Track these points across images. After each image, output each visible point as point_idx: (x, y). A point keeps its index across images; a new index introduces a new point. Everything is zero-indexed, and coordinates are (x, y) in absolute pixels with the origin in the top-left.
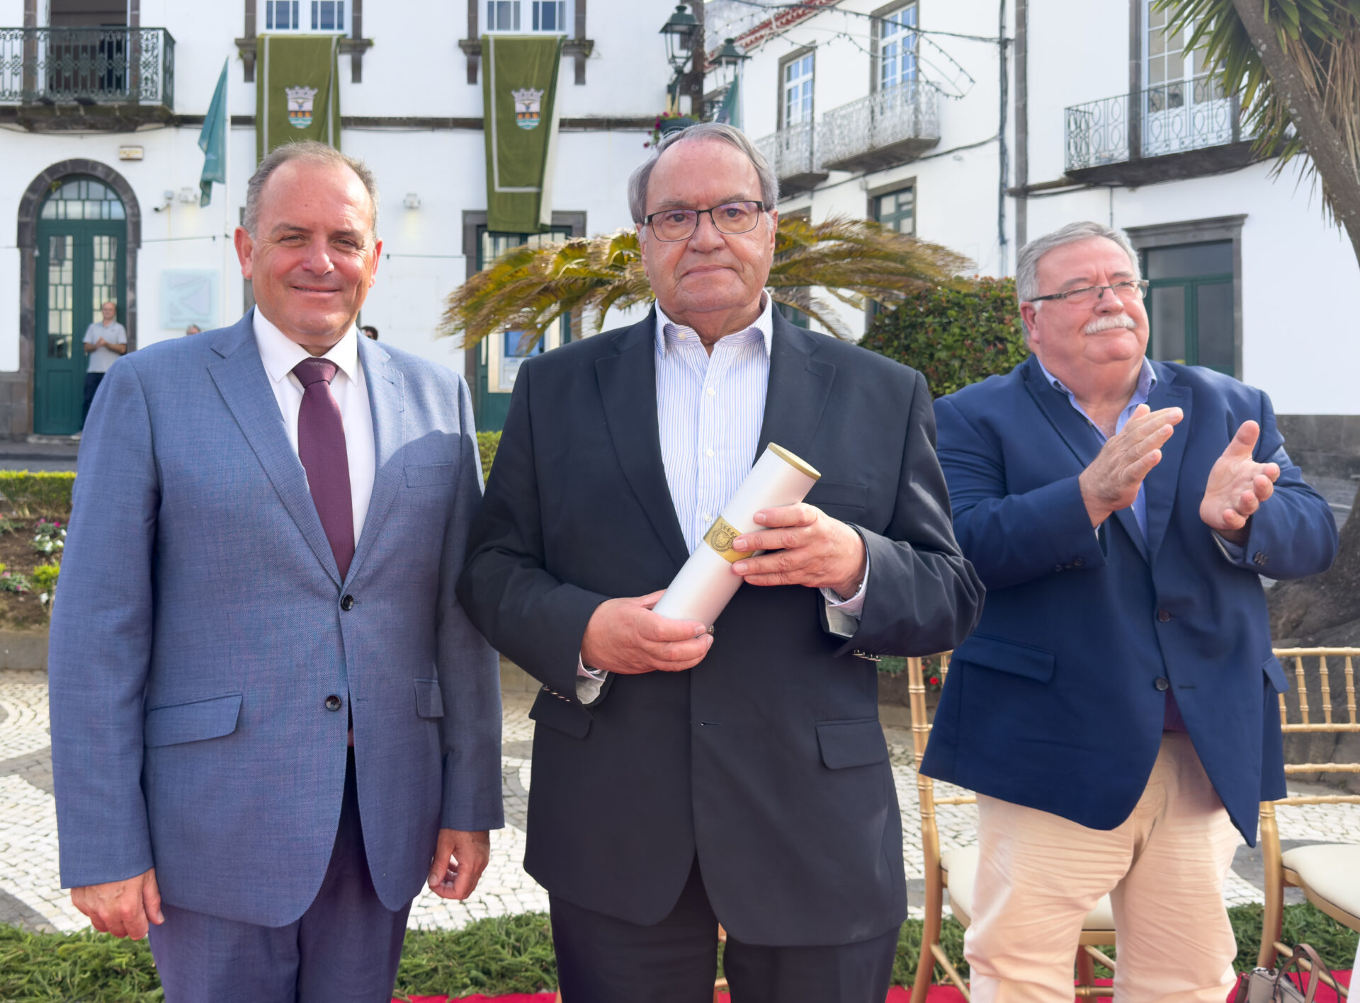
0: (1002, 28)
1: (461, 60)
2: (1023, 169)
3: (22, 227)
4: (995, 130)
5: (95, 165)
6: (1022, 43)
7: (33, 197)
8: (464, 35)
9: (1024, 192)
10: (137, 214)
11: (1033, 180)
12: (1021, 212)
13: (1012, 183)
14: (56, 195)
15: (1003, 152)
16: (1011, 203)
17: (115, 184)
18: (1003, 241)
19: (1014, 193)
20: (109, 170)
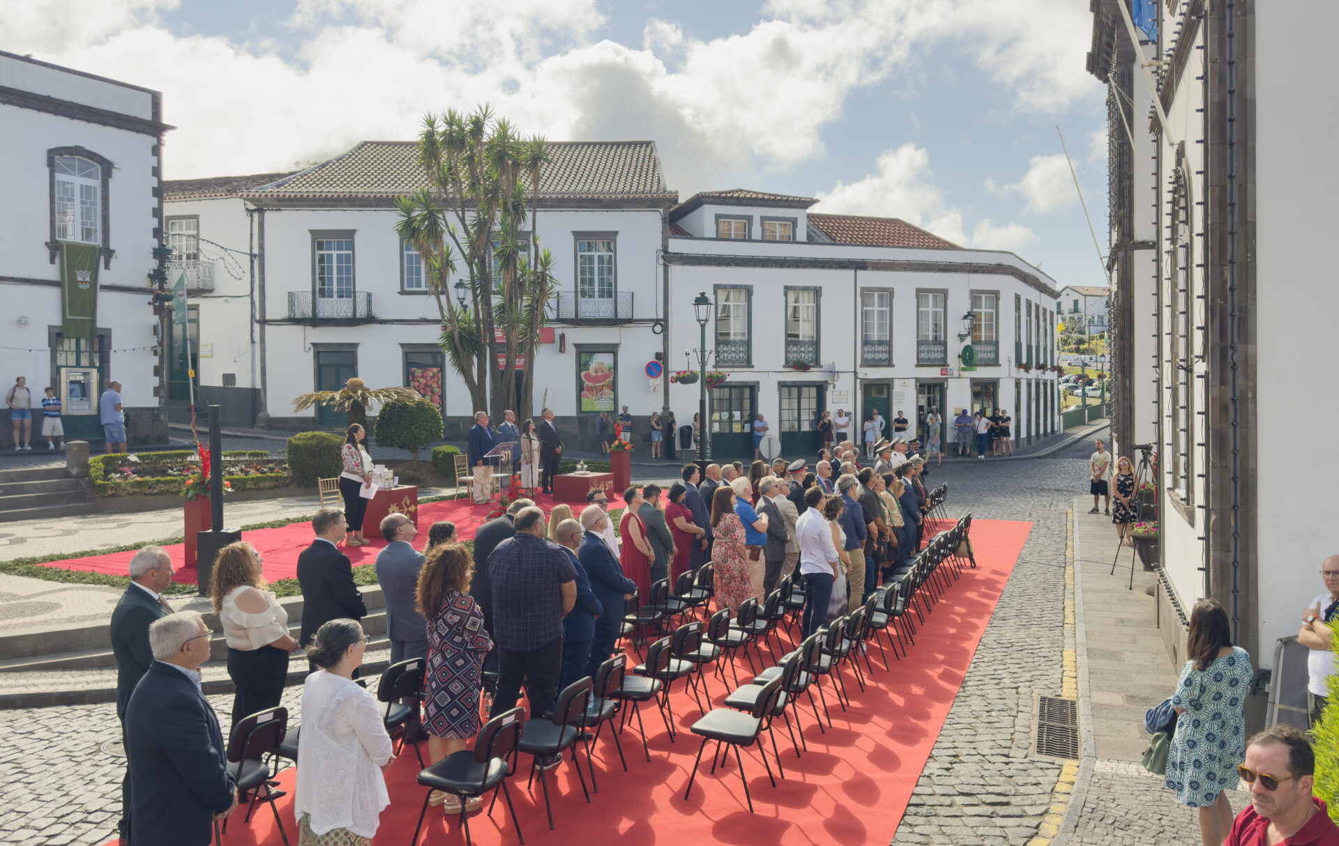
0: (251, 248)
1: (46, 252)
2: (263, 311)
4: (249, 292)
6: (261, 257)
8: (48, 240)
9: (264, 322)
11: (268, 317)
12: (262, 331)
13: (258, 317)
15: (253, 303)
16: (257, 327)
18: (253, 342)
19: (257, 322)
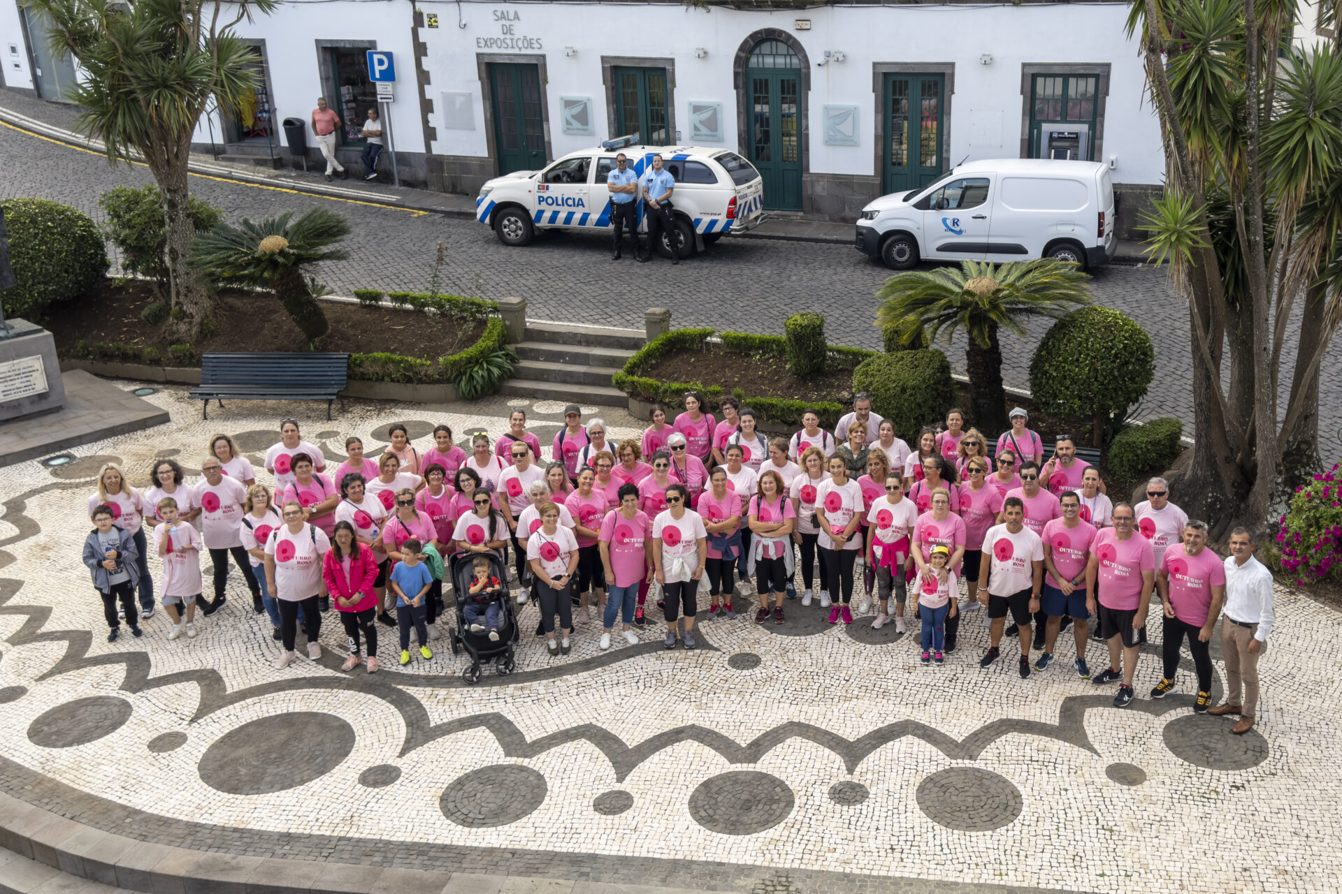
3: (736, 75)
5: (781, 32)
7: (743, 55)
10: (808, 67)
14: (757, 51)
17: (794, 47)
20: (789, 37)
